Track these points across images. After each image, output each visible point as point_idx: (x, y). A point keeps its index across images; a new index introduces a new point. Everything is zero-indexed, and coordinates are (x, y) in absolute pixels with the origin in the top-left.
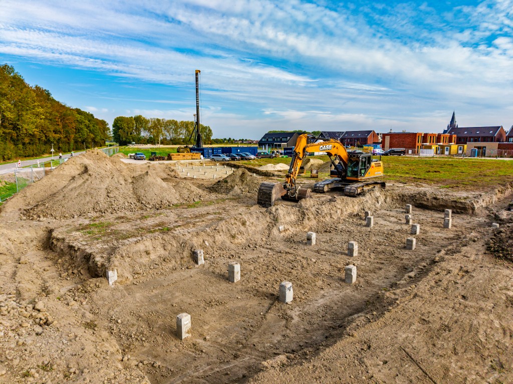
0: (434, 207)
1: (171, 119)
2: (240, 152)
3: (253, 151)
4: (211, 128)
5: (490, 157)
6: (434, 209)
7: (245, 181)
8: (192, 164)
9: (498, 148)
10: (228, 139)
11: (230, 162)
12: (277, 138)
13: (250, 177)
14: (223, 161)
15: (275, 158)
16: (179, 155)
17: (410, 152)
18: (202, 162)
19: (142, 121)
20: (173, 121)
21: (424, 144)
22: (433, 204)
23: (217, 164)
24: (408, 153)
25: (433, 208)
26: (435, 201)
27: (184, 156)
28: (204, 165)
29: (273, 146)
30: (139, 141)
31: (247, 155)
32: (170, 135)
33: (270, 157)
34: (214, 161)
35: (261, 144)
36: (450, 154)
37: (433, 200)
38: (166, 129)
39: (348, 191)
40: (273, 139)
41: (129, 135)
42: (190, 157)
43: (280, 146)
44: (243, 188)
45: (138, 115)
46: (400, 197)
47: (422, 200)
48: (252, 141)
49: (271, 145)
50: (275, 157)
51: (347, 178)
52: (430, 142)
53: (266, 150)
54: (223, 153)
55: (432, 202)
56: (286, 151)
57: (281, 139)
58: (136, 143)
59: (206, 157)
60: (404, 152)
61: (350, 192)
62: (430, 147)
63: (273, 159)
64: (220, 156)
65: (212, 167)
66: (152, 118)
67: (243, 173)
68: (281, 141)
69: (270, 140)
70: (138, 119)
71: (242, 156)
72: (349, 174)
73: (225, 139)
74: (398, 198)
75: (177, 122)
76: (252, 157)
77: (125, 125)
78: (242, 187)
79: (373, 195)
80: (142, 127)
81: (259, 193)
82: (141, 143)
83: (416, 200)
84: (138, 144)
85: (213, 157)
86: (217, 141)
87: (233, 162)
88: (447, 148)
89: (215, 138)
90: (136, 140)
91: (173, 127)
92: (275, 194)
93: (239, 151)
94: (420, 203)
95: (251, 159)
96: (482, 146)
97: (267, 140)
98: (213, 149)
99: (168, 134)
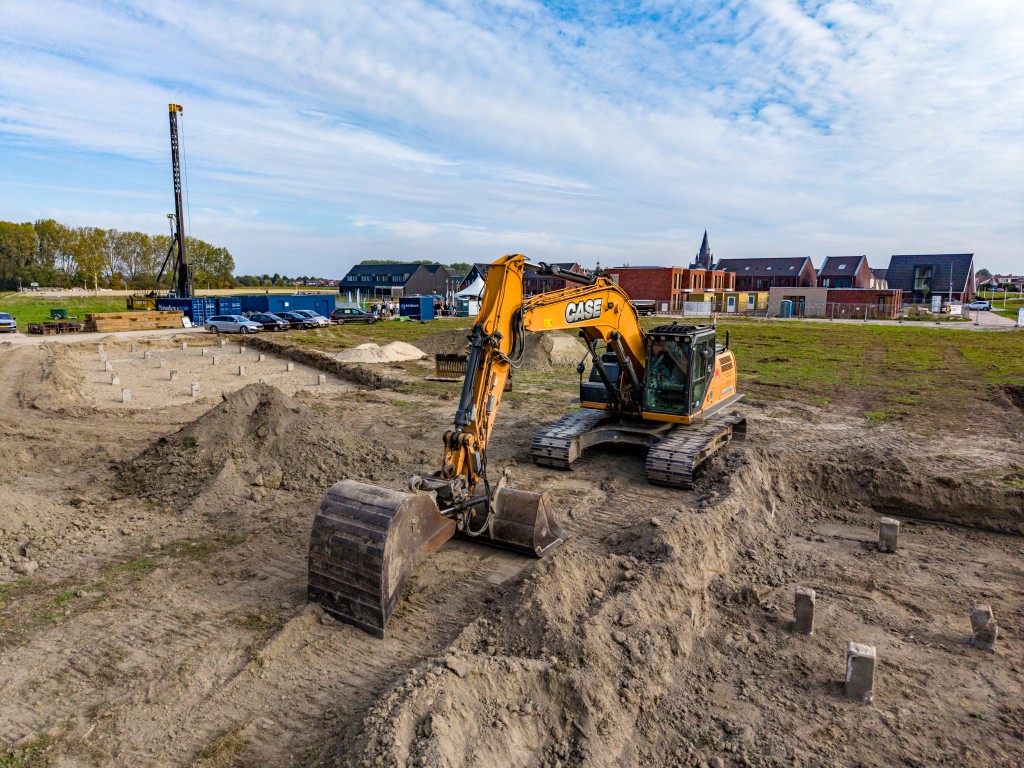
0: (944, 512)
1: (133, 230)
2: (290, 308)
3: (325, 305)
4: (230, 253)
5: (814, 317)
6: (943, 520)
7: (271, 438)
8: (148, 343)
9: (828, 300)
10: (272, 276)
11: (258, 336)
12: (381, 276)
13: (293, 417)
14: (240, 333)
15: (379, 324)
16: (120, 318)
17: (665, 307)
18: (178, 337)
19: (58, 233)
20: (137, 234)
21: (686, 290)
22: (938, 504)
23: (223, 343)
24: (660, 309)
25: (939, 515)
26: (946, 491)
27: (134, 320)
28: (185, 345)
29: (372, 292)
30: (51, 280)
31: (306, 315)
32: (130, 267)
33: (367, 322)
34: (218, 332)
35: (345, 287)
36: (737, 311)
37: (940, 489)
38: (119, 254)
39: (663, 466)
40: (370, 278)
41: (23, 265)
42: (153, 323)
43: (388, 292)
44: (261, 469)
45: (47, 218)
46: (814, 473)
47: (897, 489)
48: (327, 282)
49: (368, 290)
50: (380, 319)
51: (646, 415)
52: (695, 287)
53: (355, 303)
54: (245, 309)
55: (934, 496)
56: (404, 306)
57: (390, 279)
58: (41, 286)
59: (197, 321)
60: (653, 309)
61: (668, 473)
62: (700, 298)
63: (373, 326)
64: (232, 320)
65: (205, 350)
66: (84, 226)
67: (263, 405)
68: (391, 282)
69: (364, 279)
70: (46, 229)
71: (292, 319)
72: (651, 402)
73: (266, 277)
74: (809, 476)
75: (146, 237)
76: (322, 320)
77: (10, 242)
78: (253, 467)
79: (749, 481)
80: (56, 246)
81: (317, 544)
82: (54, 286)
83: (876, 486)
84: (49, 286)
85: (214, 323)
86: (245, 282)
87: (265, 337)
88: (731, 300)
89: (242, 275)
90: (42, 277)
91: (138, 250)
92: (400, 552)
93: (287, 304)
94: (893, 499)
95: (318, 326)
96: (798, 295)
97: (359, 279)
98: (217, 301)
99: (125, 265)
